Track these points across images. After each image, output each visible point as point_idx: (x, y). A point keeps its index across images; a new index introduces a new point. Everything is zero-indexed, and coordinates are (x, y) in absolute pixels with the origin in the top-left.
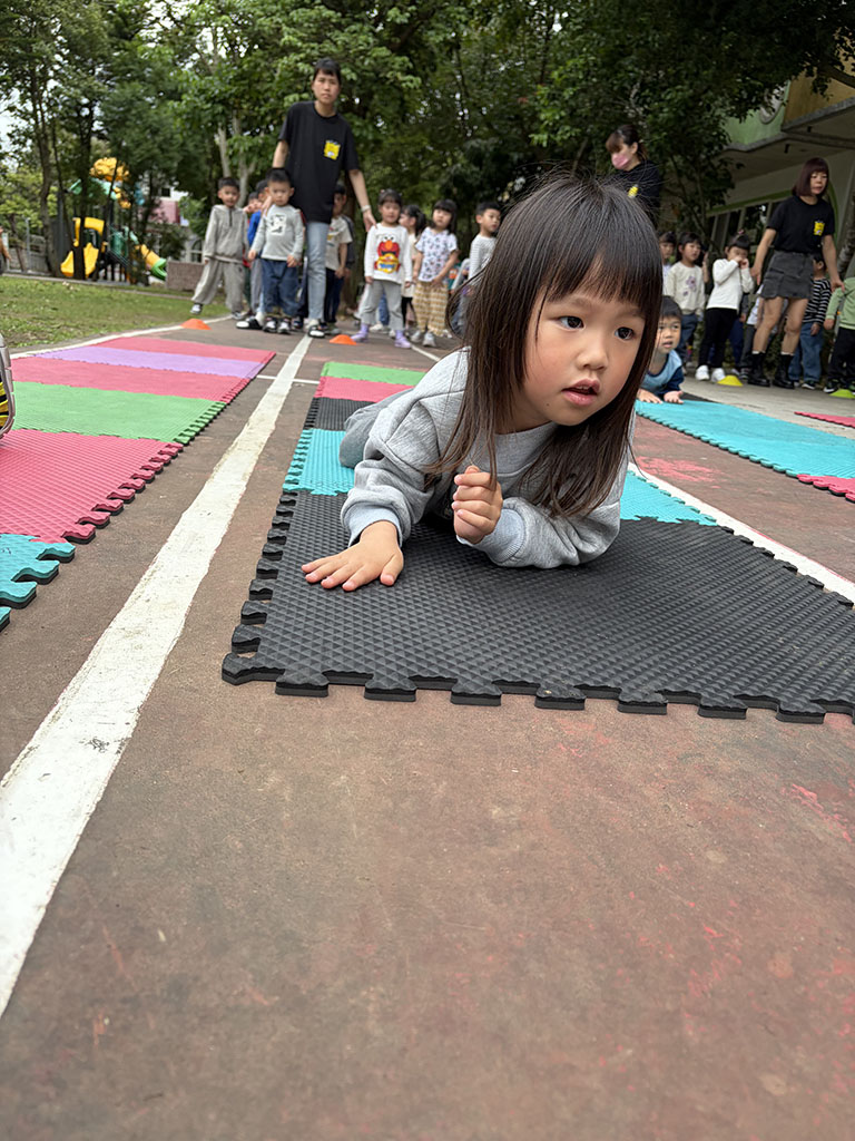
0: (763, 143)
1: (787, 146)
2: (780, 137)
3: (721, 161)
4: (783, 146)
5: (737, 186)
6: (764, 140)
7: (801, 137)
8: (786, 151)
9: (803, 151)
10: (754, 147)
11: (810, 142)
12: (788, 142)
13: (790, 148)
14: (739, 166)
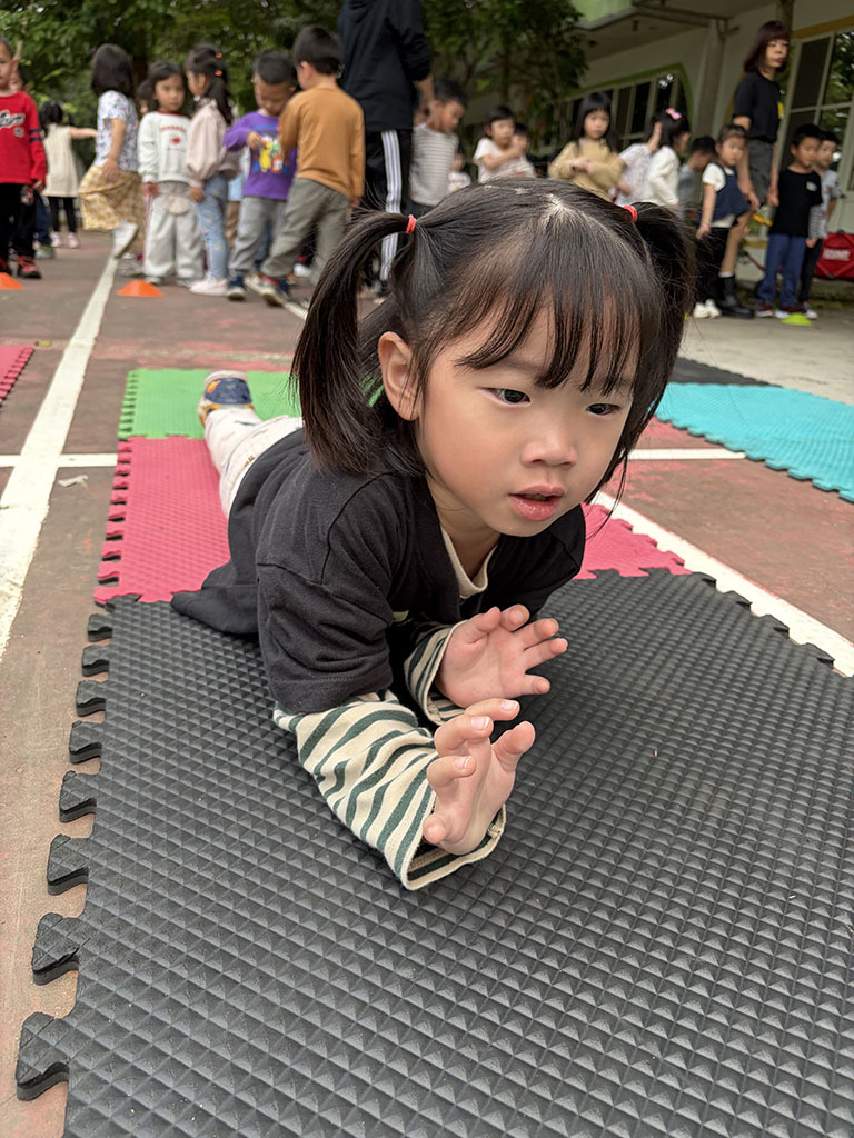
0: (609, 20)
1: (636, 23)
2: (629, 13)
3: (573, 38)
4: (629, 23)
5: (591, 65)
6: (611, 16)
7: (651, 11)
8: (635, 28)
9: (652, 28)
10: (599, 24)
11: (664, 18)
12: (637, 18)
13: (640, 26)
14: (593, 43)
